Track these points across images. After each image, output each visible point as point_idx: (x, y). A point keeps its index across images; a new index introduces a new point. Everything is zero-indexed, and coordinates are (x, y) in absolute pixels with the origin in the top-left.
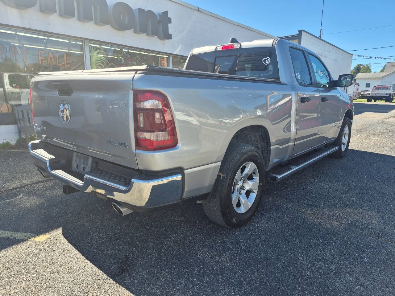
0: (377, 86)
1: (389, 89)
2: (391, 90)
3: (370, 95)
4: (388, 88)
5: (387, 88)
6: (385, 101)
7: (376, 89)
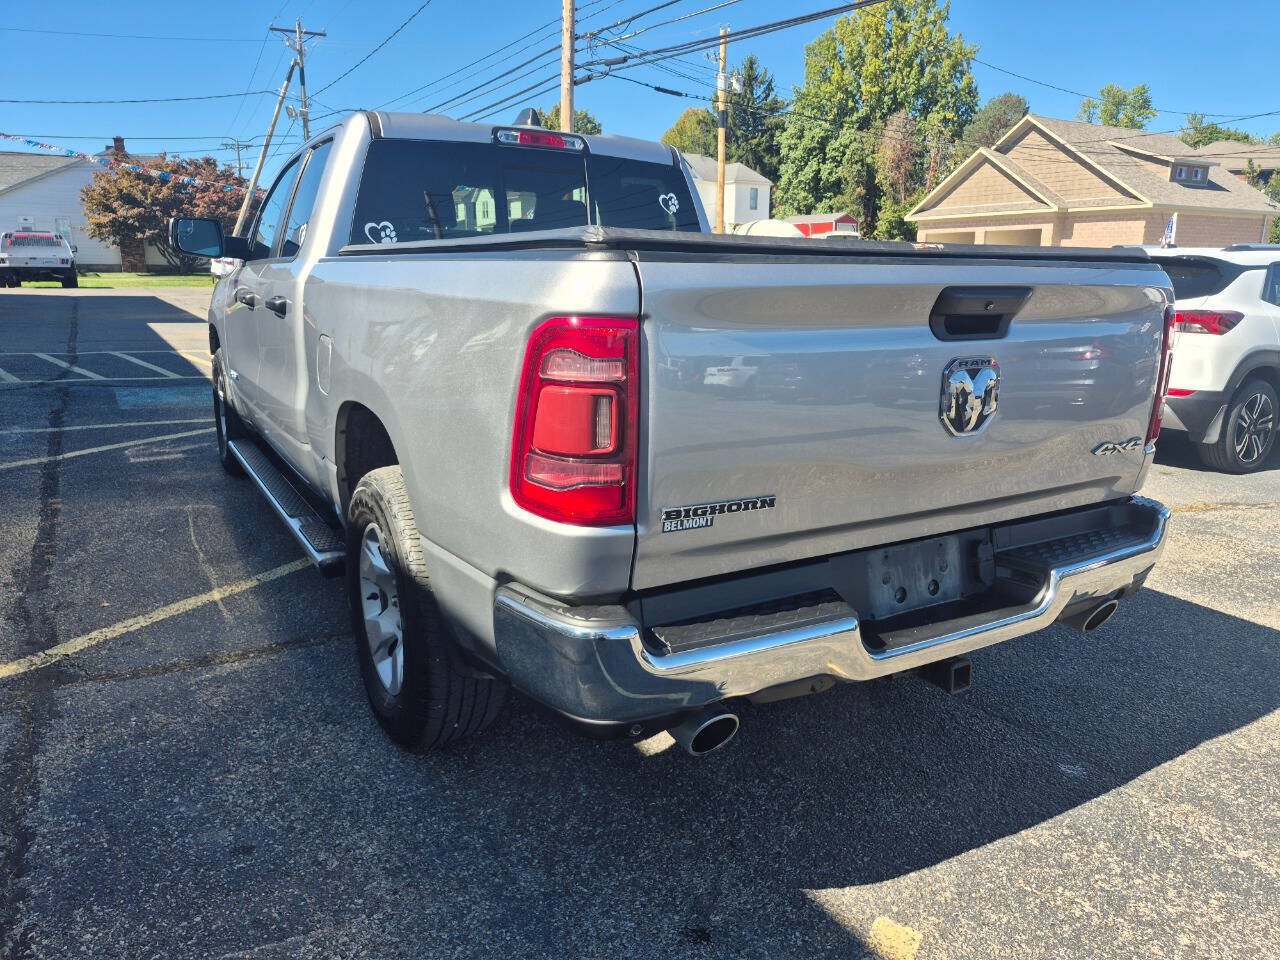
0: (16, 234)
1: (59, 245)
2: (66, 247)
3: (7, 265)
4: (55, 239)
5: (50, 242)
6: (60, 284)
7: (13, 243)
